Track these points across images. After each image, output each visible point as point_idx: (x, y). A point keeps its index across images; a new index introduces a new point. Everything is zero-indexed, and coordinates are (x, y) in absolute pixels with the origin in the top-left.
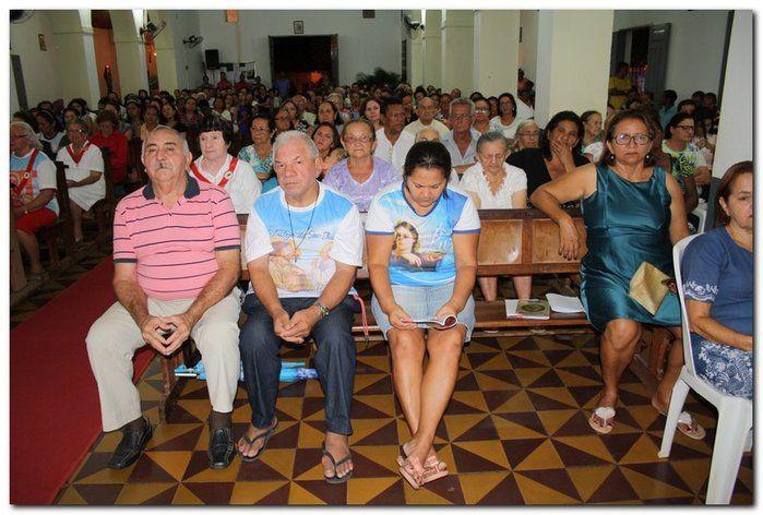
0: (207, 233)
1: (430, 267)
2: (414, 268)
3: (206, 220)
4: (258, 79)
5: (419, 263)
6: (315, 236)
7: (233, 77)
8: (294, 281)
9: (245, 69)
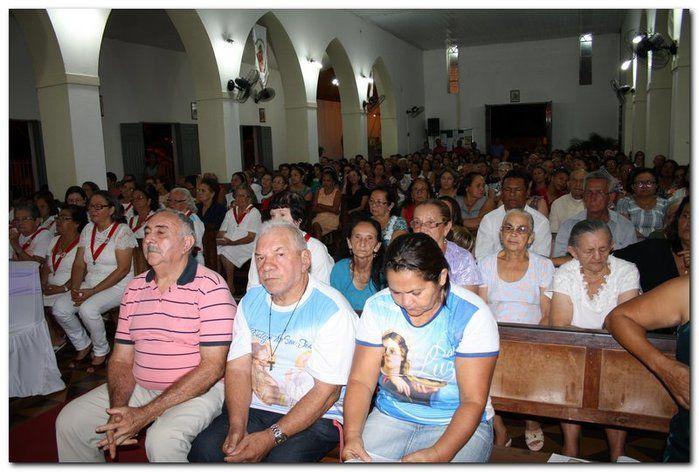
0: (193, 325)
1: (423, 399)
2: (402, 397)
3: (192, 311)
4: (474, 145)
5: (408, 392)
6: (292, 342)
7: (450, 144)
8: (267, 392)
9: (463, 135)
